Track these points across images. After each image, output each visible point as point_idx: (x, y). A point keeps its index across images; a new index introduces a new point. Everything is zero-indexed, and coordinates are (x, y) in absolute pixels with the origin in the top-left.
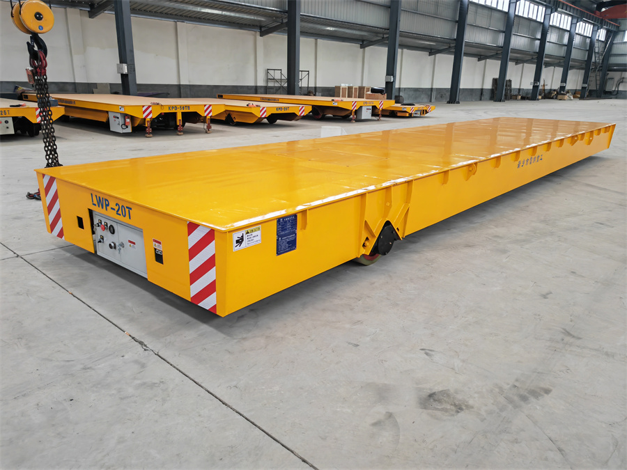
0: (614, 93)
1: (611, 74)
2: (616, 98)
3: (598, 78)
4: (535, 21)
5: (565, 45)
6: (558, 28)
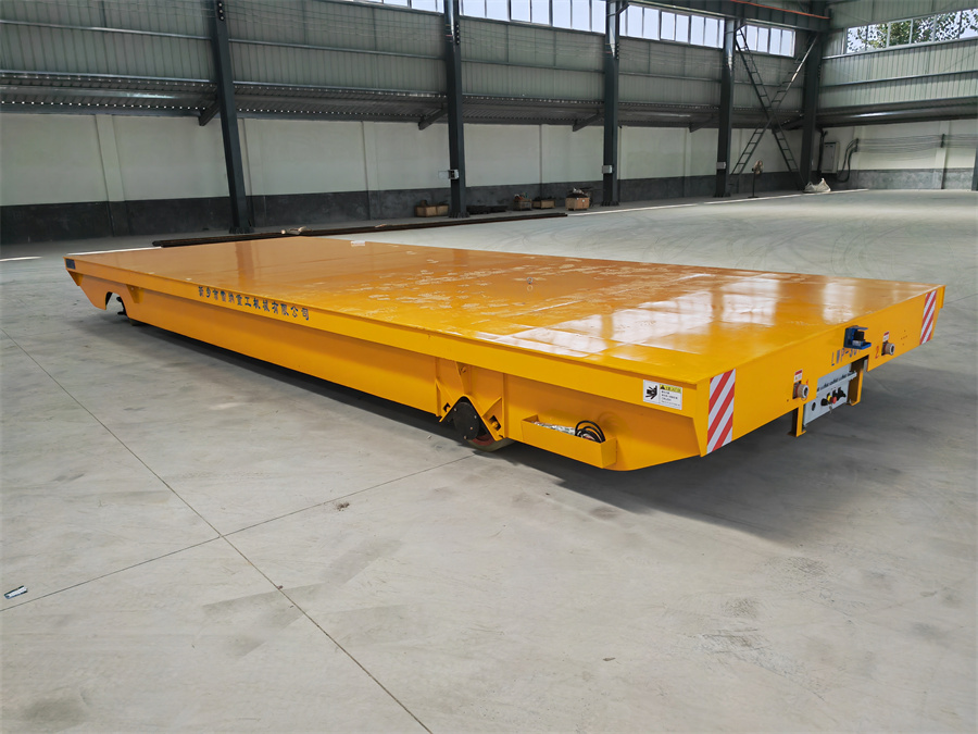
1: (833, 133)
4: (410, 11)
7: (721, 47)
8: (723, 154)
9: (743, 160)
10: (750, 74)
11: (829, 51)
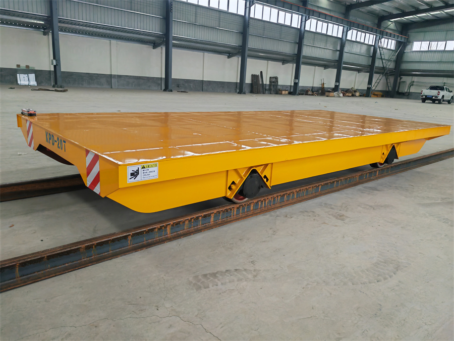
0: (406, 94)
1: (404, 78)
2: (408, 98)
4: (290, 27)
5: (338, 51)
6: (326, 35)
7: (373, 44)
8: (370, 82)
9: (376, 85)
10: (381, 54)
11: (407, 49)
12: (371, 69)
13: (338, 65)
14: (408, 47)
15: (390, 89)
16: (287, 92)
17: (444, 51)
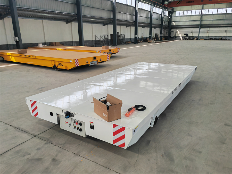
0: (175, 38)
1: (172, 30)
3: (167, 32)
4: (131, 6)
5: (149, 18)
6: (145, 10)
7: (161, 14)
8: (161, 33)
10: (164, 18)
12: (161, 26)
13: (150, 25)
14: (173, 14)
15: (168, 36)
16: (130, 42)
17: (191, 16)
